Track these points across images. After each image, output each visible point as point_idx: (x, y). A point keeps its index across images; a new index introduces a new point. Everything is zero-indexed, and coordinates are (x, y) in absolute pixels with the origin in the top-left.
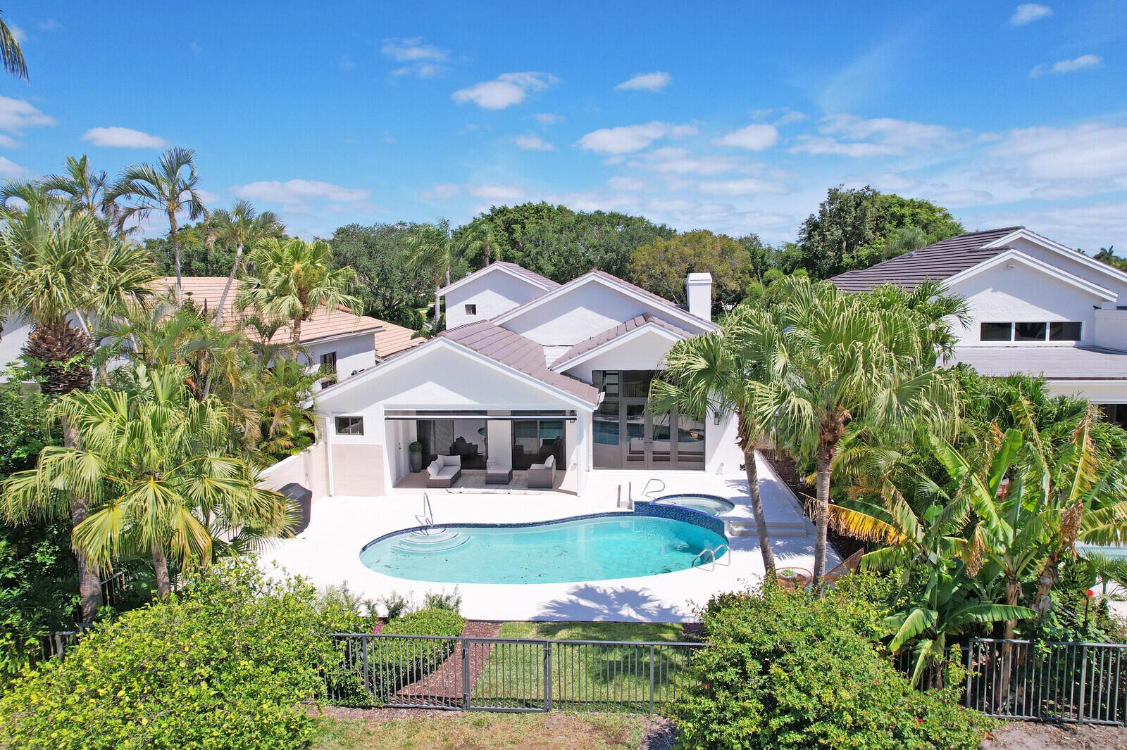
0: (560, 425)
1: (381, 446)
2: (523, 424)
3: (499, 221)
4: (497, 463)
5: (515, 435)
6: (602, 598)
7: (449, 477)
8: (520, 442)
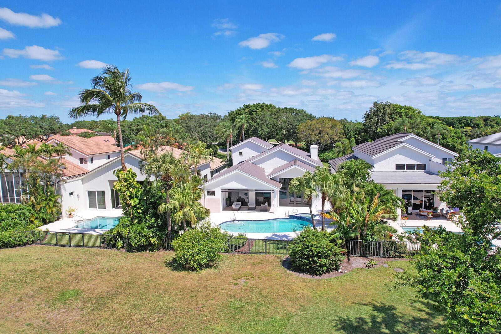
0: (270, 193)
1: (220, 199)
2: (259, 193)
3: (247, 110)
4: (251, 204)
5: (256, 196)
6: (279, 236)
7: (238, 208)
8: (257, 198)
